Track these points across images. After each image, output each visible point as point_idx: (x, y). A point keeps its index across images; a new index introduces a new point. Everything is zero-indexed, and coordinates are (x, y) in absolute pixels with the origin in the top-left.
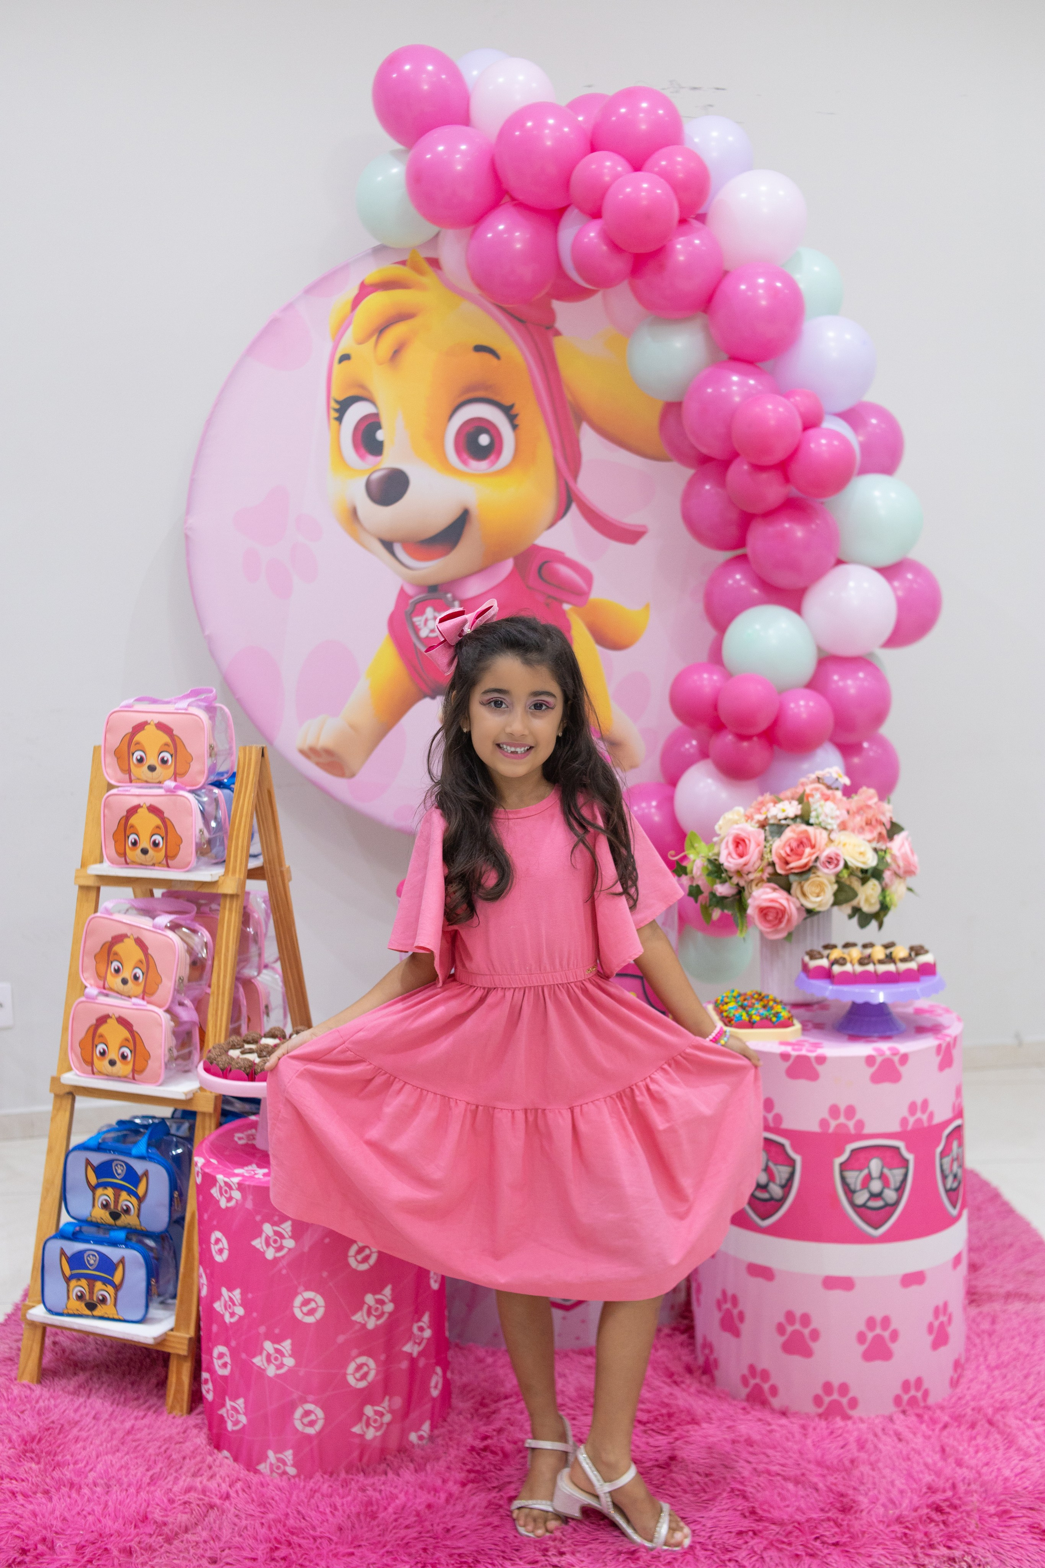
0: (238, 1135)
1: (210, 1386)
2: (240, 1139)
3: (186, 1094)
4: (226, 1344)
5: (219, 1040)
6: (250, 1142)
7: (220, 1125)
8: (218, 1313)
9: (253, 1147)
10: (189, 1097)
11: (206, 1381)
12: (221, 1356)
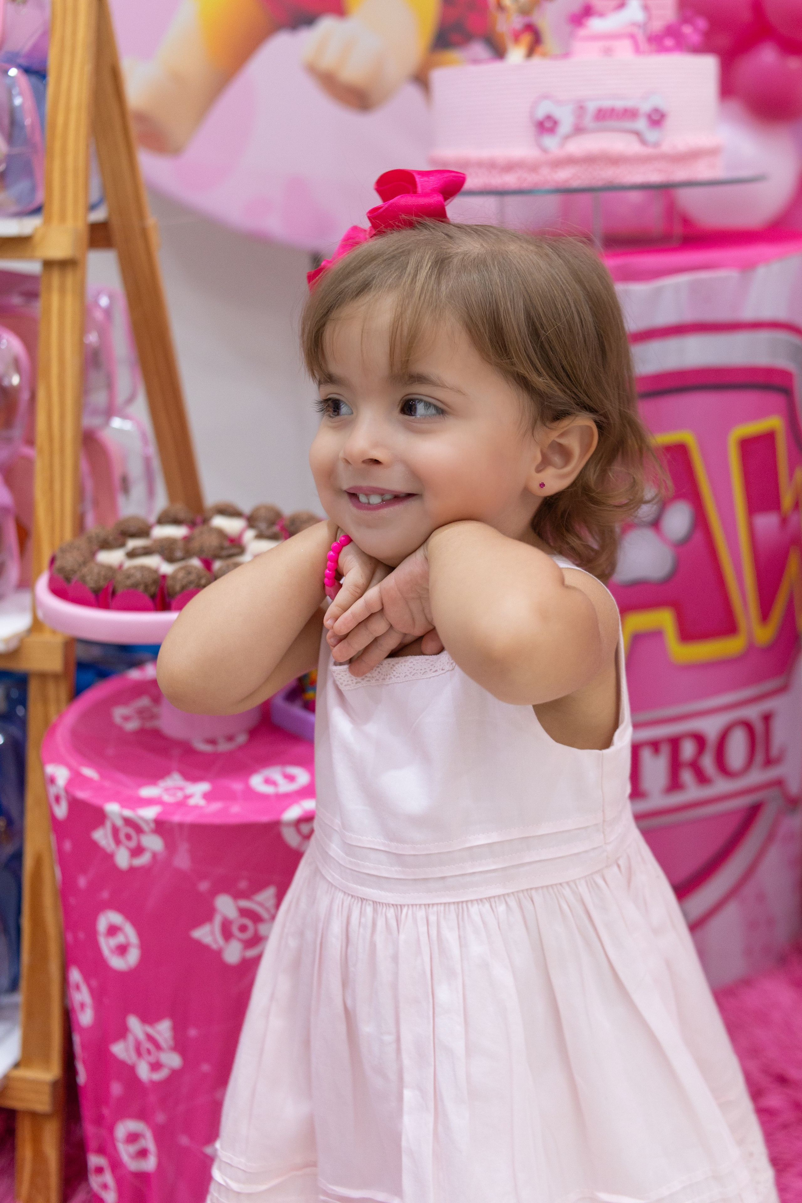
0: (119, 713)
1: (108, 1178)
2: (126, 718)
3: (7, 641)
4: (142, 1115)
5: (62, 538)
6: (149, 725)
7: (76, 692)
8: (122, 1064)
9: (156, 733)
10: (13, 645)
11: (99, 1170)
12: (133, 1138)
